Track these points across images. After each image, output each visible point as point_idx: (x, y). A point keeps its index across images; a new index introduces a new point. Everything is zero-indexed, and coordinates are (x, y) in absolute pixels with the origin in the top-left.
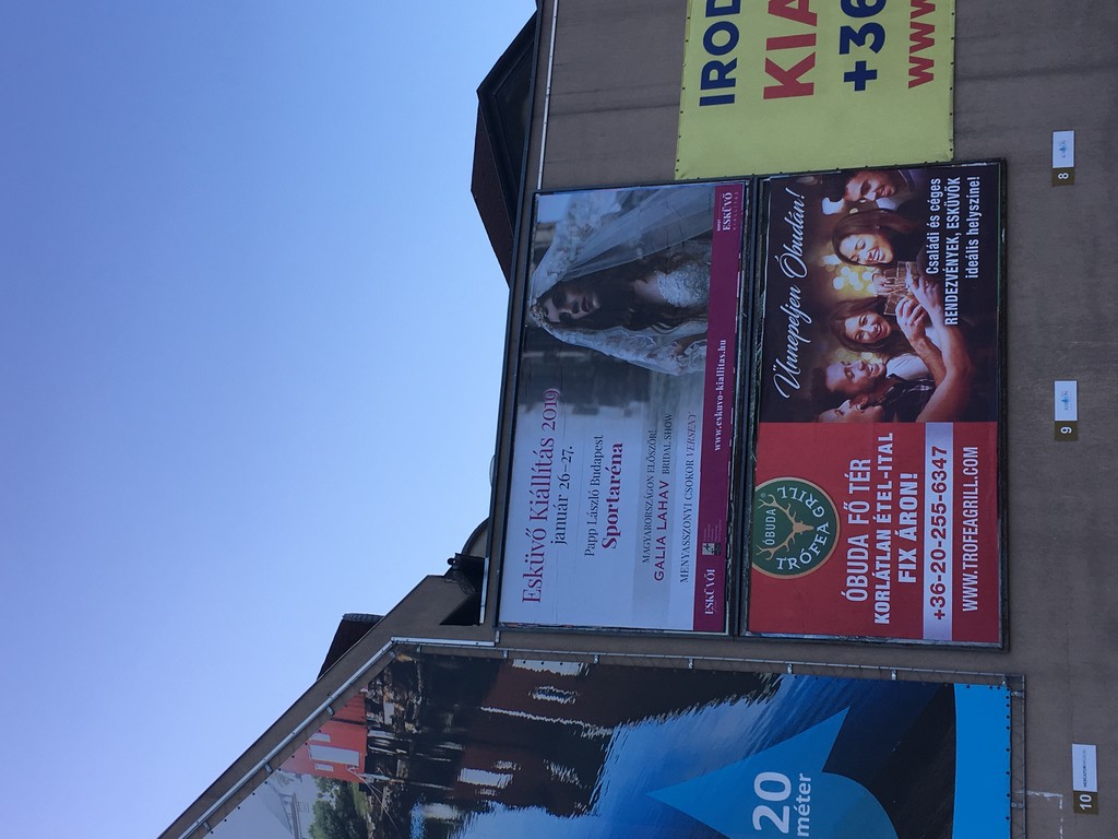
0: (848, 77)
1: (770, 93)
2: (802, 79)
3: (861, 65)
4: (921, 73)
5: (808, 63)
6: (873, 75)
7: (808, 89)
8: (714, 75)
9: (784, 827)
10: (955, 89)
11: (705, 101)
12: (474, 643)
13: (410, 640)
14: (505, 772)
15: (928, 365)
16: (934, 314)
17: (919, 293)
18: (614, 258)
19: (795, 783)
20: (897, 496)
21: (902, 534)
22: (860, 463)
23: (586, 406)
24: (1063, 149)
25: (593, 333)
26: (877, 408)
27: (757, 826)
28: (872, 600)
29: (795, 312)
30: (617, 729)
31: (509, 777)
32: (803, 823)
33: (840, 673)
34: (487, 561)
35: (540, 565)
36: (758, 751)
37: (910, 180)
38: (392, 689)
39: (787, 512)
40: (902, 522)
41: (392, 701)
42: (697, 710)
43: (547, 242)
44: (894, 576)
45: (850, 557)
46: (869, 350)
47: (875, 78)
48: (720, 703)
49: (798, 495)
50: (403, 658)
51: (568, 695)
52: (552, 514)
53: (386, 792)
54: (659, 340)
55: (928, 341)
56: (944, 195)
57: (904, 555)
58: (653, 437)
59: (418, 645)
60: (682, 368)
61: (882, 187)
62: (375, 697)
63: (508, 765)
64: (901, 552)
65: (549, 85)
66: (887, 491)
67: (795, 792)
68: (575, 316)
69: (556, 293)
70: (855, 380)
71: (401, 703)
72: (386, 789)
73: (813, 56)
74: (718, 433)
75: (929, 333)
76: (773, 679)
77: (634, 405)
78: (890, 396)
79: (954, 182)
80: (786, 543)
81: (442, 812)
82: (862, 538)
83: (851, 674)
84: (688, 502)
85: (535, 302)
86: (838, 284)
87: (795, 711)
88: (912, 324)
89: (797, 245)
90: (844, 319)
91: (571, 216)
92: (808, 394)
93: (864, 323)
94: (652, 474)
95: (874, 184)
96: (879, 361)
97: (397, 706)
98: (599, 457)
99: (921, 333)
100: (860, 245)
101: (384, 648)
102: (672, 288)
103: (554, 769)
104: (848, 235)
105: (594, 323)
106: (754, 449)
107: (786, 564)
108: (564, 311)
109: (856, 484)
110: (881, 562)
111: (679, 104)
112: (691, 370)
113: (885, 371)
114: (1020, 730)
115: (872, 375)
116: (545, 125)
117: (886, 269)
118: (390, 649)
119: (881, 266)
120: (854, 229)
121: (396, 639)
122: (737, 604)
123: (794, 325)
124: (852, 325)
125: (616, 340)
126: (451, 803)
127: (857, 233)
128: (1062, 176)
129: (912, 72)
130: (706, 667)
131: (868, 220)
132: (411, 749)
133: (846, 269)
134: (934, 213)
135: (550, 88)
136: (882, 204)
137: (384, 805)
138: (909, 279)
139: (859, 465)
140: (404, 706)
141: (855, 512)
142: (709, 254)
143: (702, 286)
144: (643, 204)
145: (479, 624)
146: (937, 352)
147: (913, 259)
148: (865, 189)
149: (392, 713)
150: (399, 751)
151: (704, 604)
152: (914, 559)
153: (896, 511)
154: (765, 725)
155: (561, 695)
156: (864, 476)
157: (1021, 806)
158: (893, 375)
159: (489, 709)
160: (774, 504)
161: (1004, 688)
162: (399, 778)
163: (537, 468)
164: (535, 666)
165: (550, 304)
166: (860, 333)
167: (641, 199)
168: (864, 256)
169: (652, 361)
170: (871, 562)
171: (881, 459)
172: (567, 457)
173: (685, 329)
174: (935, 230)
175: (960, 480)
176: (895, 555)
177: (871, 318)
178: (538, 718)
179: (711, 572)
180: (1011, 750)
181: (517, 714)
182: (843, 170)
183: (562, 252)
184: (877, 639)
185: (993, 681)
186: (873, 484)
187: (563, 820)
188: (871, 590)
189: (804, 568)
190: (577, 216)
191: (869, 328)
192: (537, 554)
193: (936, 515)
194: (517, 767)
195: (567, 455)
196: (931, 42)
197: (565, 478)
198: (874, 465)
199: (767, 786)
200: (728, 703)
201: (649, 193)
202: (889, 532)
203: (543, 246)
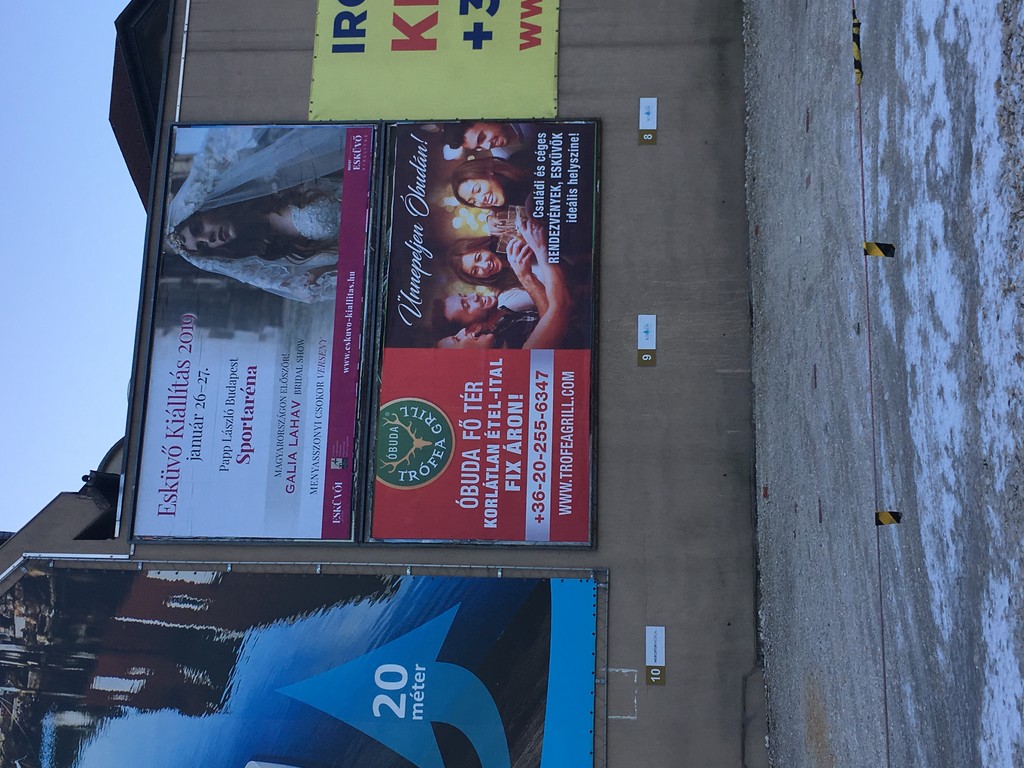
0: (467, 36)
1: (397, 45)
2: (426, 35)
3: (478, 26)
4: (530, 37)
5: (432, 21)
6: (489, 36)
7: (431, 45)
8: (345, 25)
9: (400, 712)
10: (559, 53)
11: (337, 49)
12: (108, 556)
13: (43, 555)
14: (138, 677)
15: (533, 299)
16: (540, 254)
17: (527, 234)
18: (251, 192)
19: (412, 673)
20: (505, 415)
21: (509, 448)
22: (474, 385)
23: (222, 330)
24: (648, 113)
25: (229, 262)
26: (490, 336)
27: (377, 713)
28: (482, 507)
29: (417, 247)
30: (248, 633)
31: (142, 682)
32: (417, 708)
33: (453, 573)
34: (122, 477)
35: (175, 481)
36: (379, 646)
37: (520, 133)
38: (23, 603)
39: (408, 429)
40: (509, 438)
41: (23, 615)
42: (324, 611)
43: (183, 173)
44: (501, 485)
45: (463, 469)
46: (483, 284)
47: (491, 38)
48: (345, 604)
49: (419, 415)
50: (36, 573)
51: (201, 603)
52: (188, 432)
53: (17, 703)
54: (293, 271)
55: (534, 277)
56: (548, 147)
57: (511, 466)
58: (286, 360)
59: (50, 560)
60: (314, 296)
61: (496, 137)
62: (5, 612)
63: (141, 671)
64: (508, 464)
65: (186, 22)
66: (497, 410)
67: (411, 681)
68: (212, 245)
69: (194, 222)
70: (471, 310)
71: (34, 616)
72: (16, 700)
73: (436, 14)
74: (347, 356)
75: (535, 270)
76: (393, 581)
77: (268, 330)
78: (501, 326)
79: (557, 136)
80: (407, 458)
81: (74, 719)
82: (475, 452)
83: (462, 574)
84: (318, 420)
85: (173, 230)
86: (457, 223)
87: (412, 609)
88: (521, 262)
89: (421, 187)
90: (462, 255)
91: (208, 149)
92: (428, 323)
93: (478, 259)
94: (284, 395)
95: (489, 135)
96: (492, 294)
97: (28, 620)
98: (234, 379)
99: (528, 270)
100: (476, 189)
101: (16, 564)
102: (305, 222)
103: (187, 672)
104: (466, 180)
105: (232, 251)
106: (379, 372)
107: (407, 476)
108: (201, 239)
109: (470, 404)
110: (491, 473)
111: (313, 50)
112: (322, 298)
113: (496, 303)
114: (603, 616)
115: (485, 306)
116: (183, 61)
117: (499, 211)
118: (21, 565)
119: (494, 209)
120: (470, 174)
121: (28, 555)
122: (362, 513)
123: (417, 259)
124: (468, 261)
125: (251, 269)
126: (83, 710)
127: (473, 179)
128: (646, 137)
129: (523, 36)
130: (333, 571)
131: (483, 166)
132: (43, 660)
133: (463, 210)
134: (541, 164)
135: (188, 25)
136: (496, 153)
137: (14, 715)
138: (518, 222)
139: (472, 386)
140: (36, 619)
141: (469, 429)
142: (340, 191)
143: (334, 221)
144: (279, 141)
145: (114, 538)
146: (541, 287)
147: (521, 204)
148: (481, 139)
149: (24, 627)
150: (30, 663)
151: (332, 514)
152: (519, 471)
153: (504, 428)
154: (386, 622)
155: (194, 603)
156: (477, 396)
157: (603, 681)
158: (503, 307)
159: (123, 619)
160: (397, 422)
161: (592, 581)
162: (31, 689)
163: (173, 388)
164: (169, 576)
165: (187, 233)
166: (475, 268)
167: (277, 136)
168: (479, 199)
169: (285, 289)
170: (482, 474)
171: (492, 382)
172: (203, 377)
173: (319, 260)
174: (541, 179)
175: (559, 400)
176: (503, 467)
177: (485, 255)
178: (171, 625)
179: (338, 485)
180: (596, 634)
181: (151, 622)
182: (462, 121)
183: (198, 184)
184: (486, 541)
185: (582, 576)
186: (484, 404)
187: (195, 721)
188: (482, 498)
189: (424, 479)
190: (214, 149)
191: (483, 264)
192: (172, 471)
193: (538, 431)
194: (150, 673)
195: (203, 376)
196: (539, 11)
197: (202, 398)
198: (486, 387)
199: (386, 677)
200: (352, 604)
201: (284, 131)
202: (498, 447)
203: (180, 176)
